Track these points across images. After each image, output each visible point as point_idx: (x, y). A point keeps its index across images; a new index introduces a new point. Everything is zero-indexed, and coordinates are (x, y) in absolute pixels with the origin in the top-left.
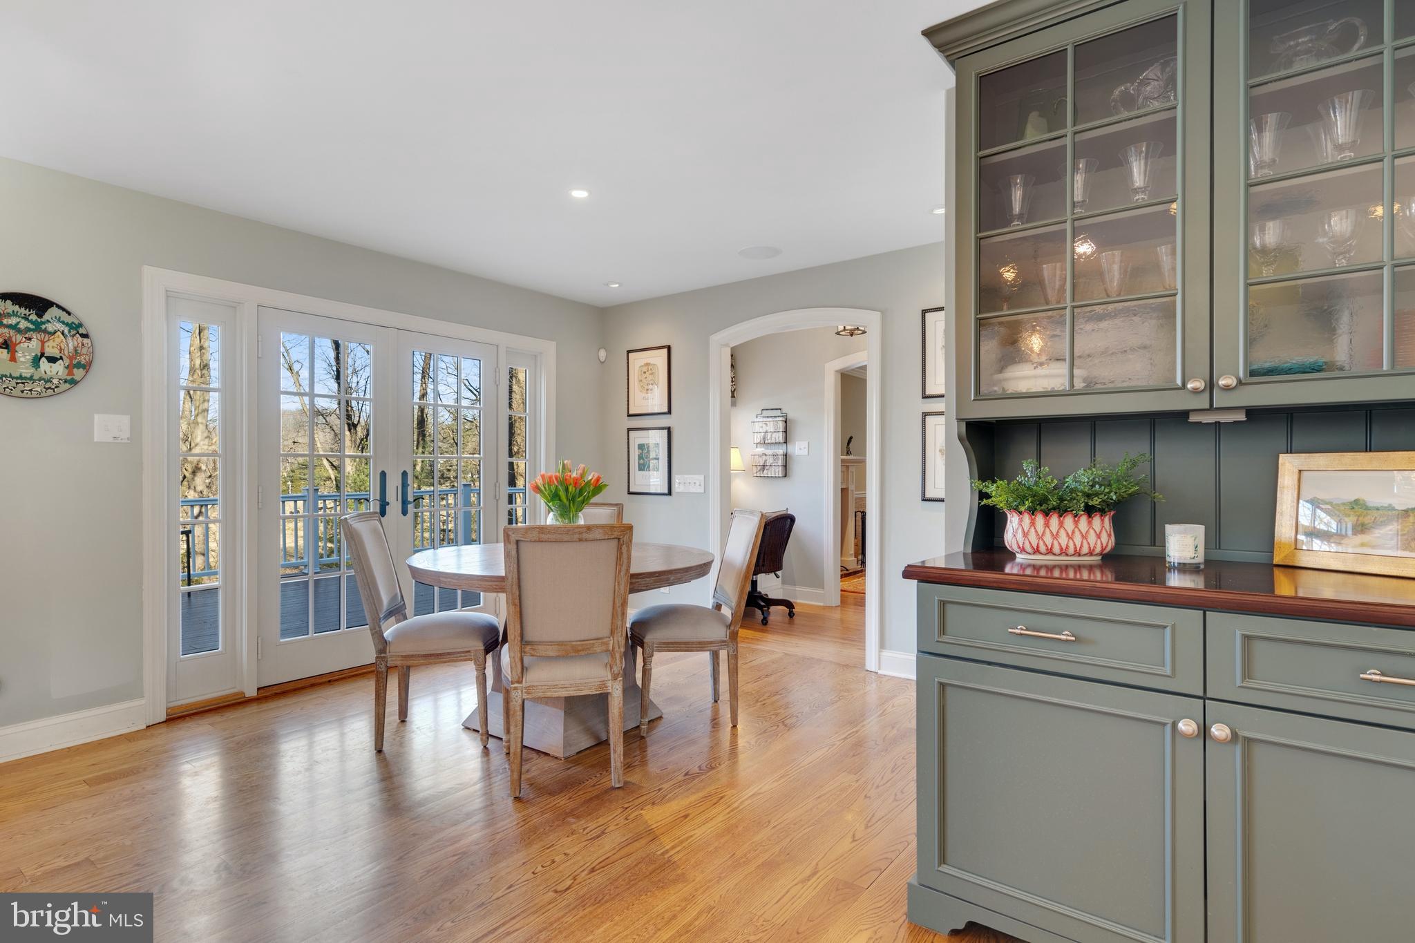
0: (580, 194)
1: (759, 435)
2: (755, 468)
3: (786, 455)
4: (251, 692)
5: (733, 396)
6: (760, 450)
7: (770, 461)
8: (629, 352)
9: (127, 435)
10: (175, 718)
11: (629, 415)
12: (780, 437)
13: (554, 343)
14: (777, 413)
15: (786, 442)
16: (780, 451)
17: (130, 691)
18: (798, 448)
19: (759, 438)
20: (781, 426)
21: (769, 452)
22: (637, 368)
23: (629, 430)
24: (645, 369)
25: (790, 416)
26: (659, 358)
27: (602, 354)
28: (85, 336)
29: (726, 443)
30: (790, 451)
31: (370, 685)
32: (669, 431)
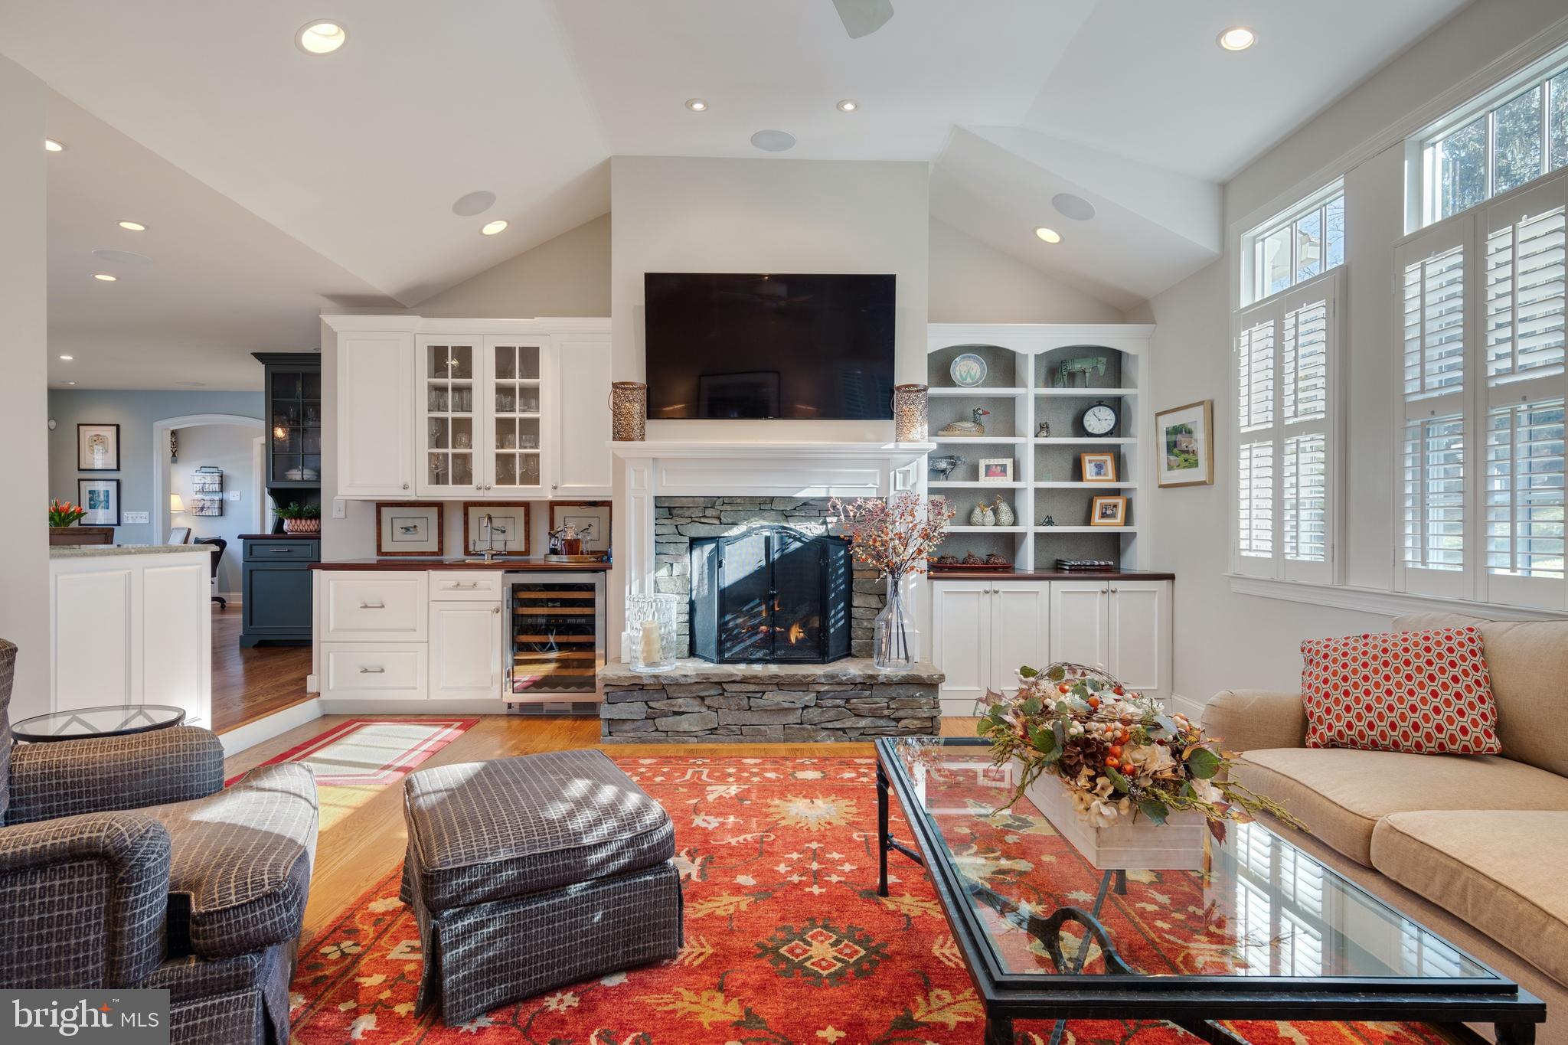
1: (198, 486)
2: (194, 510)
3: (221, 501)
5: (174, 455)
6: (200, 496)
7: (207, 504)
8: (79, 426)
11: (80, 470)
12: (217, 487)
14: (215, 470)
15: (222, 491)
16: (217, 497)
18: (232, 496)
19: (198, 487)
20: (217, 479)
21: (207, 498)
22: (87, 438)
23: (80, 483)
24: (96, 438)
25: (224, 473)
26: (110, 433)
29: (167, 492)
30: (225, 496)
32: (118, 482)
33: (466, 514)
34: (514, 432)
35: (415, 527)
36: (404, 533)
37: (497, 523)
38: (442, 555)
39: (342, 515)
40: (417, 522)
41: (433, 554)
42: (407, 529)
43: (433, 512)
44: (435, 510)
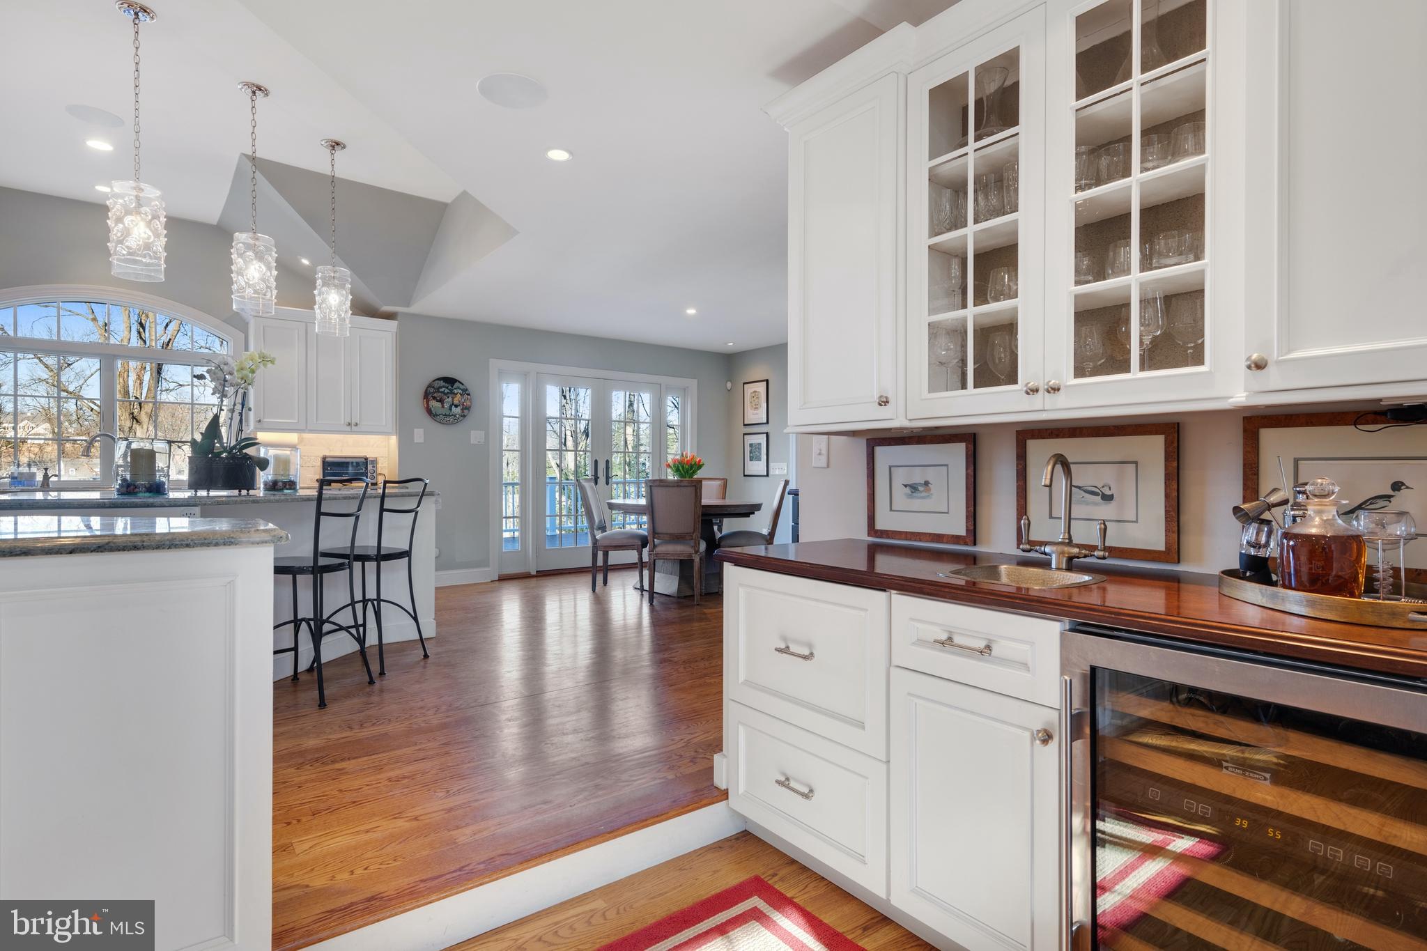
0: (691, 311)
4: (534, 573)
8: (744, 384)
9: (483, 440)
10: (504, 579)
11: (744, 425)
13: (696, 381)
17: (483, 563)
22: (749, 394)
23: (744, 434)
24: (753, 394)
26: (761, 388)
27: (729, 385)
28: (469, 395)
31: (589, 578)
32: (767, 435)
33: (1022, 457)
34: (1127, 236)
35: (927, 483)
36: (910, 496)
37: (1083, 476)
38: (975, 544)
39: (822, 461)
40: (930, 475)
41: (956, 539)
42: (913, 488)
43: (956, 454)
44: (960, 449)
